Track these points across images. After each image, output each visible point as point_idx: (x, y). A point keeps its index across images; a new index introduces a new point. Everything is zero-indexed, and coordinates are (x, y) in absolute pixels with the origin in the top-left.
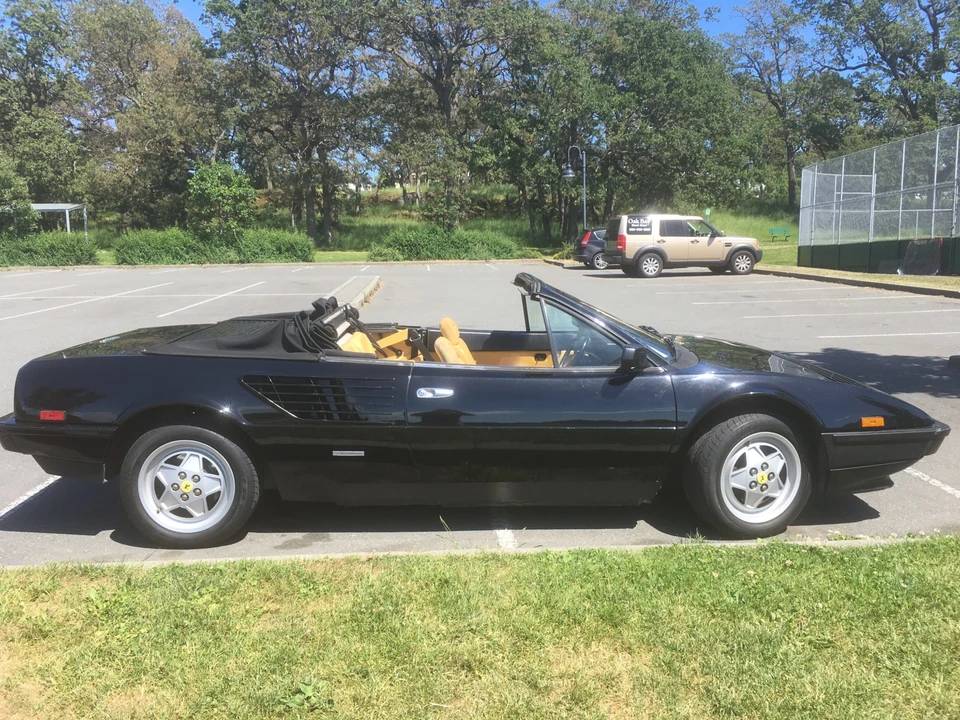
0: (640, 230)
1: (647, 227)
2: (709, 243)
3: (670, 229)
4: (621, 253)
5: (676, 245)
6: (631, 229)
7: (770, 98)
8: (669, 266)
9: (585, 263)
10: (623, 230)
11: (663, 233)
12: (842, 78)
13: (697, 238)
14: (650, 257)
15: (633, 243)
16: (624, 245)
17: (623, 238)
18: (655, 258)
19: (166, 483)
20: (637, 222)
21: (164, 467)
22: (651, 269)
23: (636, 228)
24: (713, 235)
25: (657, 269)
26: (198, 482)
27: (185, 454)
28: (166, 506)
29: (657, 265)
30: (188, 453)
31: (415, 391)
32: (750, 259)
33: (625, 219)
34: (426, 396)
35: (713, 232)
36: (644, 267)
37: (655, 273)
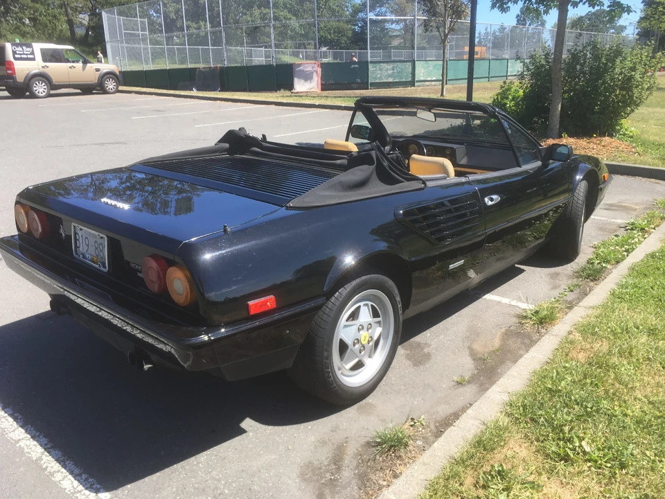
0: (25, 56)
1: (31, 54)
2: (84, 69)
3: (50, 56)
4: (12, 77)
5: (57, 70)
6: (17, 56)
8: (55, 88)
10: (10, 56)
11: (45, 60)
13: (74, 64)
14: (39, 81)
15: (22, 68)
16: (13, 69)
17: (11, 63)
18: (43, 82)
19: (349, 341)
20: (21, 49)
21: (345, 326)
22: (41, 90)
23: (21, 54)
24: (85, 62)
25: (46, 91)
26: (370, 331)
27: (360, 307)
28: (346, 365)
29: (45, 87)
30: (361, 304)
31: (484, 200)
32: (115, 82)
33: (9, 47)
34: (490, 203)
35: (85, 59)
36: (35, 89)
37: (44, 94)
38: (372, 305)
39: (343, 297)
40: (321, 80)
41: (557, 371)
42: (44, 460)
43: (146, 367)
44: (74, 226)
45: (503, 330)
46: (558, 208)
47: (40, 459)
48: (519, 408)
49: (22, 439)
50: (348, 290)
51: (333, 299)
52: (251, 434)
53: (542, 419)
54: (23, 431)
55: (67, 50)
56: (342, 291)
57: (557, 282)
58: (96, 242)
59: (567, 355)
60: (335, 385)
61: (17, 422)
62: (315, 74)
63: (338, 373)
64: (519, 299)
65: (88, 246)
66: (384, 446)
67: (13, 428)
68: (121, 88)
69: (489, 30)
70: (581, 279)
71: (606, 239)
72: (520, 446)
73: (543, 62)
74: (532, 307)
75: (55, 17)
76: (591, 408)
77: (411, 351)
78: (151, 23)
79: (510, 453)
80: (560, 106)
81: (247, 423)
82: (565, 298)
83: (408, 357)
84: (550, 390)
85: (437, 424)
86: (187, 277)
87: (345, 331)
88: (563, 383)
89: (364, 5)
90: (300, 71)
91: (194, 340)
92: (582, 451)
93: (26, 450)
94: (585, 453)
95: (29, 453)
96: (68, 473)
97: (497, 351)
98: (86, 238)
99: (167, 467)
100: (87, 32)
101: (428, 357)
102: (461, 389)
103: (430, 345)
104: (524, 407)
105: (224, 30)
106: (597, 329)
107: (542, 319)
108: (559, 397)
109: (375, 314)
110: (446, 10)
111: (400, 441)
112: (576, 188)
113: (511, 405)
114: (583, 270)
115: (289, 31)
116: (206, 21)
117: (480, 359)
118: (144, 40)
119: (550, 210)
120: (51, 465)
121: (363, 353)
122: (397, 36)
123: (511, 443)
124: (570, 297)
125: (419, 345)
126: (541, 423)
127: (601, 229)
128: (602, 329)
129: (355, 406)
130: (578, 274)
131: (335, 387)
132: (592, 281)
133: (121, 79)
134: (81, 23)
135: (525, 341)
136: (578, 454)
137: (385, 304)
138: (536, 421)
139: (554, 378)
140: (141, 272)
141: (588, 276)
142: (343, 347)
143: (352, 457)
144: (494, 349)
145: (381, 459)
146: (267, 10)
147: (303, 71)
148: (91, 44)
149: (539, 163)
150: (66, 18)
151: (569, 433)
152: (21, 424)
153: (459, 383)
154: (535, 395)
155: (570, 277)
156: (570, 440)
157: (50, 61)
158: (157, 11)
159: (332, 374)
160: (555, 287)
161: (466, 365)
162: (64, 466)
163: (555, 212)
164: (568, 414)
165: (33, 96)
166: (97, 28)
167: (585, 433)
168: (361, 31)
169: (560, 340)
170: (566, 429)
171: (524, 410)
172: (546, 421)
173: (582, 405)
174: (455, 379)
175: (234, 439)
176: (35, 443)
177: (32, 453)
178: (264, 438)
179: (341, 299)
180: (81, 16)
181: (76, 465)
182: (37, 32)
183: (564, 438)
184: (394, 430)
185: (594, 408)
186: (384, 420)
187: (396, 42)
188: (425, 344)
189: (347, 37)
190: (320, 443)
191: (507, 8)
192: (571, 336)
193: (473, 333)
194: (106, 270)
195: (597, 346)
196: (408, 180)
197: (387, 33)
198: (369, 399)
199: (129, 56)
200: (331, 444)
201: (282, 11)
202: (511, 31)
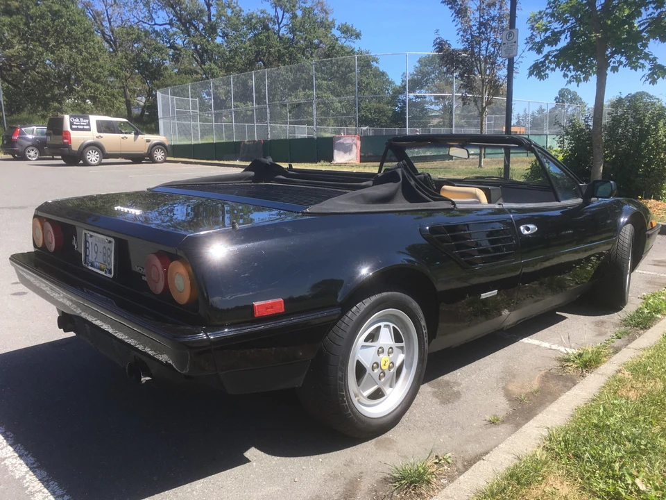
0: (82, 127)
1: (87, 125)
2: (135, 139)
3: (105, 128)
4: (67, 145)
5: (111, 140)
6: (73, 127)
7: (104, 37)
8: (107, 156)
9: (13, 156)
10: (67, 127)
11: (99, 131)
12: (157, 31)
13: (127, 135)
14: (92, 149)
15: (78, 138)
16: (69, 139)
17: (68, 133)
18: (96, 150)
19: (367, 364)
20: (78, 120)
21: (363, 347)
22: (94, 159)
23: (77, 125)
24: (137, 134)
25: (98, 159)
26: (391, 356)
27: (380, 327)
28: (364, 391)
29: (98, 156)
30: (382, 324)
31: (520, 229)
32: (164, 152)
33: (67, 118)
34: (526, 232)
35: (137, 131)
36: (88, 157)
37: (96, 162)
38: (393, 327)
39: (360, 312)
40: (361, 152)
41: (604, 407)
42: (27, 479)
43: (144, 379)
44: (85, 234)
45: (543, 373)
46: (601, 254)
47: (24, 478)
48: (560, 444)
49: (9, 457)
50: (367, 305)
51: (350, 314)
52: (255, 464)
53: (587, 454)
54: (11, 449)
55: (121, 122)
56: (360, 305)
57: (603, 329)
58: (105, 247)
59: (615, 393)
60: (350, 411)
61: (7, 441)
62: (354, 147)
63: (355, 400)
64: (561, 344)
65: (96, 253)
66: (403, 482)
67: (2, 446)
68: (168, 159)
69: (527, 112)
70: (630, 327)
71: (657, 291)
72: (562, 483)
73: (583, 126)
74: (576, 352)
75: (113, 95)
76: (646, 445)
77: (439, 389)
78: (202, 103)
79: (548, 489)
80: (602, 168)
81: (252, 453)
82: (612, 344)
83: (435, 395)
84: (596, 426)
85: (465, 463)
86: (189, 273)
87: (362, 352)
88: (612, 420)
89: (404, 87)
90: (340, 143)
91: (190, 338)
92: (635, 490)
93: (10, 468)
94: (639, 491)
95: (12, 471)
96: (49, 494)
97: (536, 392)
98: (96, 244)
99: (157, 494)
100: (143, 112)
101: (457, 395)
102: (494, 429)
103: (461, 384)
104: (566, 441)
105: (269, 107)
106: (649, 368)
107: (586, 362)
108: (607, 433)
109: (398, 338)
110: (483, 85)
111: (421, 476)
112: (621, 231)
113: (550, 440)
114: (632, 318)
115: (331, 111)
116: (253, 102)
117: (516, 400)
118: (194, 118)
119: (593, 255)
120: (33, 485)
121: (383, 380)
122: (436, 116)
123: (551, 479)
124: (617, 343)
125: (447, 383)
126: (586, 459)
127: (650, 282)
128: (655, 369)
129: (373, 441)
130: (625, 323)
131: (350, 414)
132: (642, 329)
133: (169, 150)
134: (138, 104)
135: (567, 384)
136: (631, 493)
137: (409, 327)
138: (580, 457)
139: (601, 414)
140: (145, 276)
141: (637, 325)
142: (360, 370)
143: (366, 493)
144: (532, 390)
145: (399, 496)
146: (311, 92)
147: (343, 143)
148: (146, 121)
149: (580, 200)
150: (124, 100)
151: (619, 471)
152: (11, 442)
153: (492, 423)
154: (579, 430)
155: (616, 325)
156: (621, 478)
157: (105, 132)
158: (209, 94)
159: (347, 398)
160: (600, 334)
161: (502, 406)
162: (47, 487)
163: (598, 258)
164: (618, 450)
165: (86, 164)
166: (152, 108)
167: (638, 472)
168: (401, 111)
169: (607, 378)
170: (617, 466)
171: (565, 445)
172: (592, 457)
173: (634, 442)
174: (488, 417)
175: (235, 468)
176: (22, 462)
177: (16, 472)
178: (268, 469)
179: (358, 315)
180: (139, 98)
181: (60, 485)
182: (96, 108)
183: (614, 475)
184: (415, 466)
185: (649, 445)
186: (406, 457)
187: (435, 121)
188: (454, 383)
189: (388, 117)
190: (331, 476)
191: (545, 75)
192: (620, 374)
193: (509, 375)
194: (112, 276)
195: (650, 385)
196: (435, 200)
197: (427, 113)
198: (389, 435)
199: (179, 133)
200: (342, 478)
201: (325, 93)
202: (550, 112)
